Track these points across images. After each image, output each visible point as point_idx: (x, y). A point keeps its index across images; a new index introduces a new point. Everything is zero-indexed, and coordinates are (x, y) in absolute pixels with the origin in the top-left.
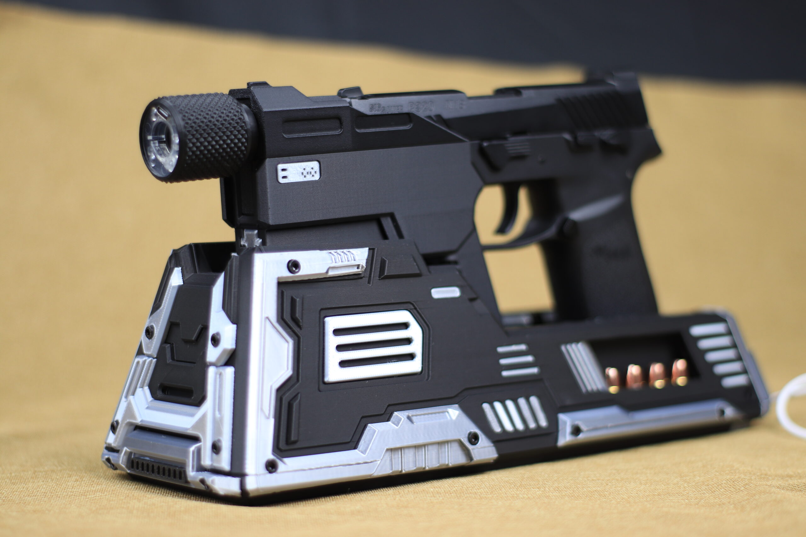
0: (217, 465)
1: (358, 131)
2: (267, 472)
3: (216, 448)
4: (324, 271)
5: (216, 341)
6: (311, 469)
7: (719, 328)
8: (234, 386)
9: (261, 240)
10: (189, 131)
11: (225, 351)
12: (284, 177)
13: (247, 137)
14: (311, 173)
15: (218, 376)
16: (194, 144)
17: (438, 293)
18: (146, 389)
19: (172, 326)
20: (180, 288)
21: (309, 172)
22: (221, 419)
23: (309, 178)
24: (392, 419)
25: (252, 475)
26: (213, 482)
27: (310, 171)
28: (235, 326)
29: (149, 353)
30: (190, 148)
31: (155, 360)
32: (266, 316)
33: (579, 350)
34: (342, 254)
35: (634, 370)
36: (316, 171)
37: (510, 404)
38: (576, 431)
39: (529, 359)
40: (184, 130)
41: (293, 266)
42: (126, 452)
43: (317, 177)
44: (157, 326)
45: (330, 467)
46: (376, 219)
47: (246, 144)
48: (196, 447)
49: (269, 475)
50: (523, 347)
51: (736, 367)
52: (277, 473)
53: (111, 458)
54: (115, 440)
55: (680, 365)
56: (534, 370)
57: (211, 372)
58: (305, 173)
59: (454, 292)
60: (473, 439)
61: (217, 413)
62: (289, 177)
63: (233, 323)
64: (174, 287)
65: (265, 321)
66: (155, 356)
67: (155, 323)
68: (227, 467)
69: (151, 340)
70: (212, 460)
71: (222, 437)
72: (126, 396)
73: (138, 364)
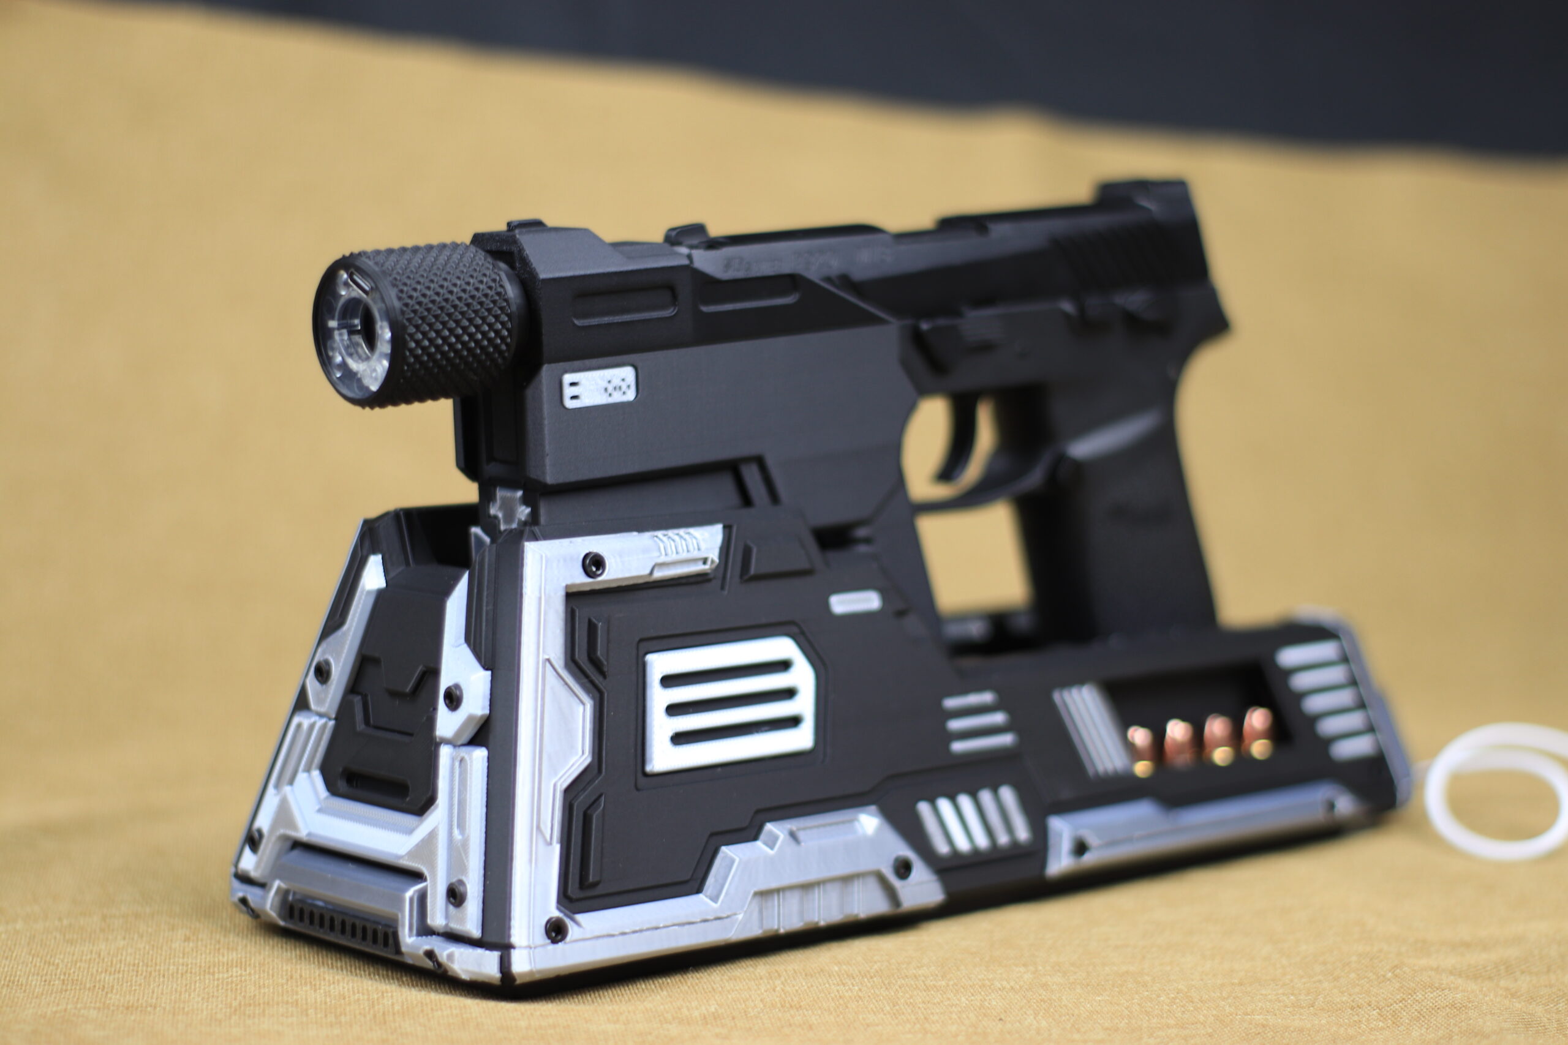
0: (456, 927)
1: (705, 309)
2: (549, 941)
3: (455, 896)
4: (647, 571)
5: (454, 699)
6: (623, 934)
7: (1325, 650)
8: (488, 784)
9: (528, 510)
10: (409, 320)
11: (470, 718)
12: (574, 397)
13: (510, 326)
14: (620, 388)
15: (457, 764)
16: (417, 342)
17: (842, 604)
18: (316, 774)
19: (364, 663)
20: (380, 594)
21: (618, 388)
22: (465, 844)
23: (617, 398)
24: (763, 836)
25: (520, 947)
26: (450, 957)
27: (620, 385)
28: (489, 673)
29: (322, 710)
30: (411, 350)
31: (332, 723)
32: (547, 657)
33: (1083, 700)
34: (677, 538)
35: (1177, 730)
36: (629, 384)
37: (965, 801)
38: (1080, 848)
39: (998, 718)
40: (400, 318)
41: (594, 563)
42: (279, 889)
43: (631, 396)
44: (337, 660)
45: (657, 928)
46: (732, 468)
47: (509, 340)
48: (415, 892)
49: (551, 947)
50: (987, 697)
51: (1354, 720)
52: (565, 943)
53: (250, 898)
54: (257, 865)
55: (1257, 719)
56: (1006, 740)
57: (445, 753)
58: (610, 388)
59: (868, 601)
60: (903, 869)
61: (456, 832)
62: (582, 397)
63: (486, 668)
64: (369, 592)
65: (544, 667)
66: (333, 716)
67: (332, 656)
68: (475, 932)
69: (324, 686)
70: (447, 916)
71: (466, 876)
72: (277, 786)
73: (299, 726)
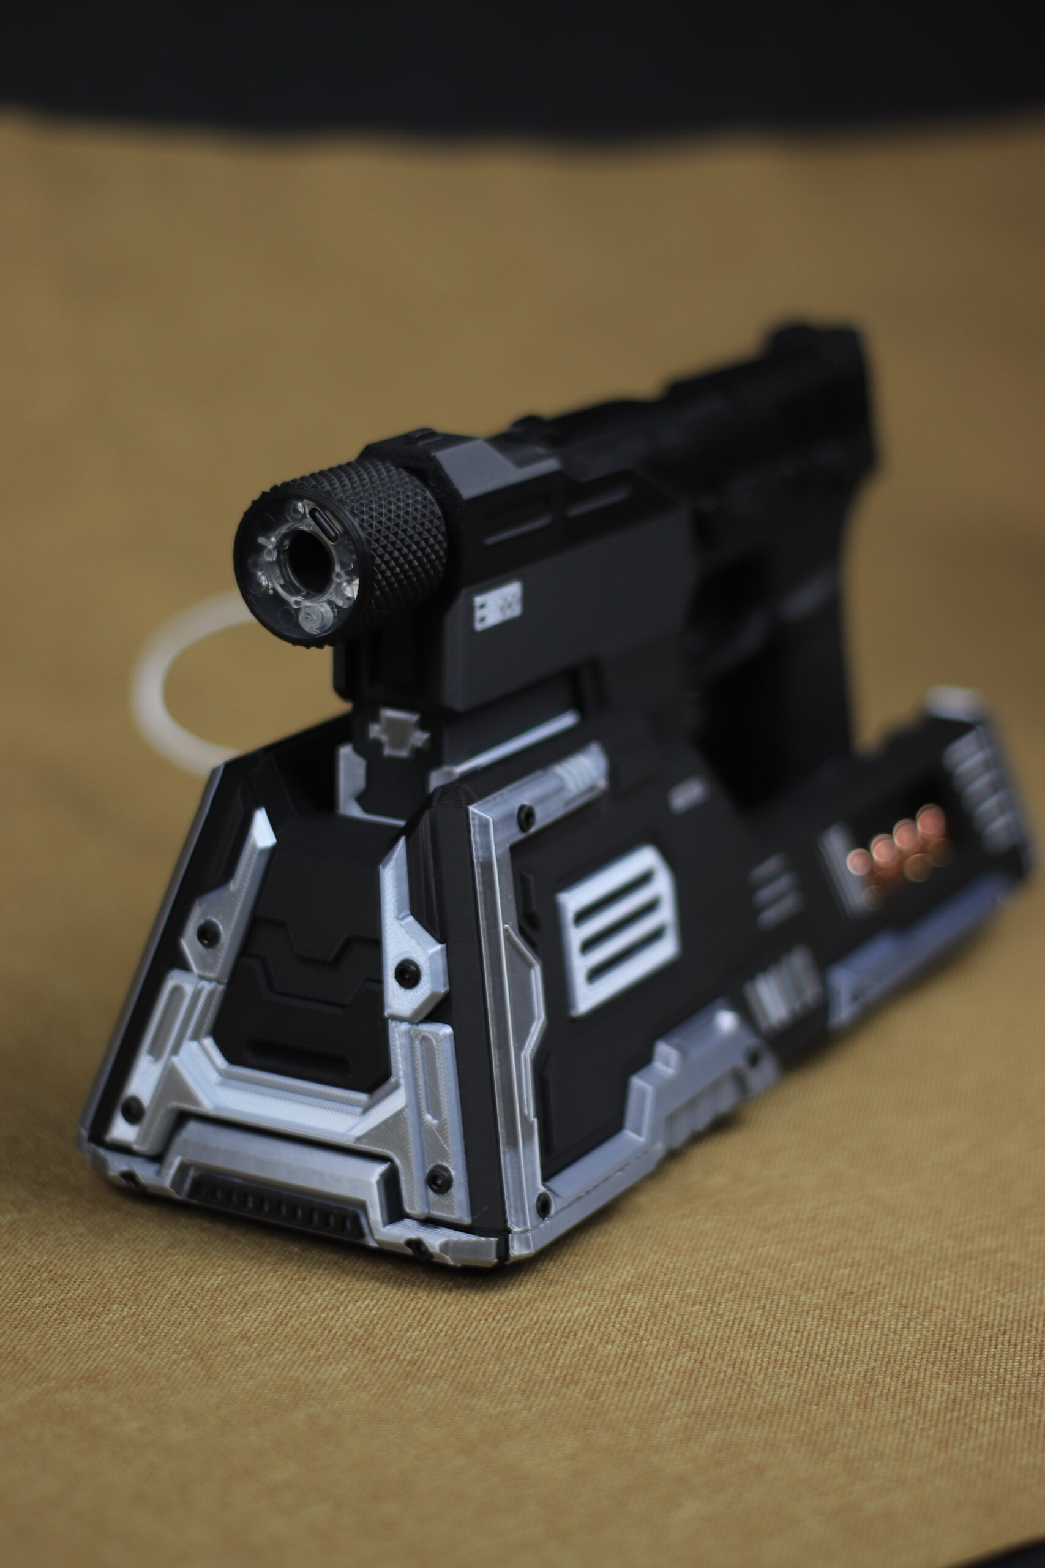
0: (438, 1213)
5: (408, 975)
6: (588, 1192)
7: (969, 743)
8: (458, 1063)
9: (426, 736)
11: (432, 996)
12: (481, 620)
14: (510, 604)
15: (417, 1043)
17: (678, 800)
18: (209, 1042)
19: (261, 926)
20: (271, 852)
22: (441, 1128)
24: (655, 1058)
25: (517, 1231)
27: (509, 601)
28: (442, 945)
29: (212, 975)
31: (221, 988)
32: (506, 926)
34: (574, 771)
37: (772, 972)
38: (853, 995)
39: (784, 881)
41: (525, 816)
42: (180, 1164)
43: (518, 611)
44: (225, 923)
46: (573, 674)
48: (382, 1175)
49: (542, 1222)
53: (139, 1174)
54: (142, 1138)
56: (790, 901)
57: (398, 1033)
60: (754, 1059)
61: (426, 1115)
63: (440, 942)
64: (262, 852)
65: (504, 938)
66: (226, 981)
67: (217, 918)
68: (467, 1220)
69: (211, 950)
70: (428, 1204)
71: (447, 1162)
72: (156, 1052)
73: (177, 991)
